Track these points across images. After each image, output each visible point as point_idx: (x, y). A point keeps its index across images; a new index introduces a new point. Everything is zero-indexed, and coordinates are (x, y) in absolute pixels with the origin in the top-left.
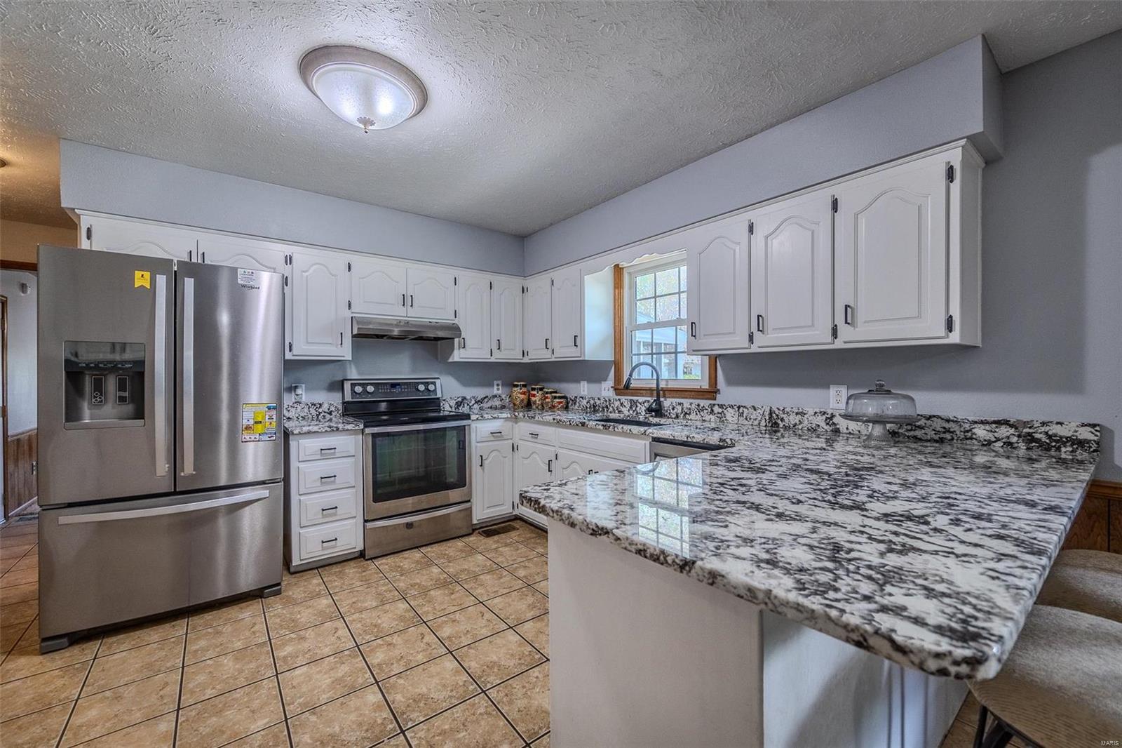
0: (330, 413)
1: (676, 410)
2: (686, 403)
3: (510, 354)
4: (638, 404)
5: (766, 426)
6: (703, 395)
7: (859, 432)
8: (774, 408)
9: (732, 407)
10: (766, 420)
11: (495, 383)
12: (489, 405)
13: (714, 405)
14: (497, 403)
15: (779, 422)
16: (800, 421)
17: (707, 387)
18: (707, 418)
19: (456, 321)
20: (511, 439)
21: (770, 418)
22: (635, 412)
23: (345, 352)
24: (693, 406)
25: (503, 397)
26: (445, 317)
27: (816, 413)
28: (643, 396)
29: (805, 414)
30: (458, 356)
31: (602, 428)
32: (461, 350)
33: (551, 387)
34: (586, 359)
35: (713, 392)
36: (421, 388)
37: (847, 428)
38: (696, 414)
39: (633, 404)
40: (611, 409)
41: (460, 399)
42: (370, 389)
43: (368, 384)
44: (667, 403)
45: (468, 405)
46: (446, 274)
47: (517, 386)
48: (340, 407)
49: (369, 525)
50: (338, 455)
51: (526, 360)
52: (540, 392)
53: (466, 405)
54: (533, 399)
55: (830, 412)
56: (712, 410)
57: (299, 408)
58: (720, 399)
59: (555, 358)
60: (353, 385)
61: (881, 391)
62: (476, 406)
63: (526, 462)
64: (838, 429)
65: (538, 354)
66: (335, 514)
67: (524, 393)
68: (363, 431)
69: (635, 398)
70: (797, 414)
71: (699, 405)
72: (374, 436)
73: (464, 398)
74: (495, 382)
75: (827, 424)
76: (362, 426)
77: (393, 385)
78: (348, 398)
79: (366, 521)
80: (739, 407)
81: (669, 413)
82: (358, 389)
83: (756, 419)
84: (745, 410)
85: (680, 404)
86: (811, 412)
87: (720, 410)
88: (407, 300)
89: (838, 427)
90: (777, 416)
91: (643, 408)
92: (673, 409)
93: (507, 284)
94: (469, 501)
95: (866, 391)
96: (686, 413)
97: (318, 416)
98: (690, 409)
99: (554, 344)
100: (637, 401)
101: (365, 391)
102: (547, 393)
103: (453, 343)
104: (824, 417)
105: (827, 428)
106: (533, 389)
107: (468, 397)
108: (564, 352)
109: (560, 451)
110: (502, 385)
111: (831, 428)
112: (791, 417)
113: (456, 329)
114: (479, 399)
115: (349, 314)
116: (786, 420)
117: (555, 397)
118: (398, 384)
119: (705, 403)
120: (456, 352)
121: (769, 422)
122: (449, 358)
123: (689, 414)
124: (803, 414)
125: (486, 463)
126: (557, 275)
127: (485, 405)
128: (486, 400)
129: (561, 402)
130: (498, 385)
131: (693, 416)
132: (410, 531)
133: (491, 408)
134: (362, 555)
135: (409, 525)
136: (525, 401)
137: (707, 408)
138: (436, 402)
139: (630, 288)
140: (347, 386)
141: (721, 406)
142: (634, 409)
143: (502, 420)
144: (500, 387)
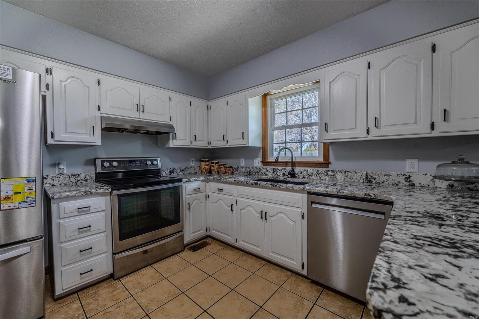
0: (86, 180)
1: (303, 174)
2: (310, 170)
3: (201, 144)
4: (278, 171)
5: (363, 182)
6: (319, 165)
7: (428, 185)
8: (369, 172)
9: (340, 172)
10: (363, 179)
12: (188, 172)
13: (328, 171)
14: (193, 171)
15: (373, 180)
16: (387, 179)
17: (323, 161)
18: (324, 178)
19: (171, 123)
20: (205, 192)
21: (366, 178)
22: (276, 175)
23: (97, 139)
24: (315, 171)
25: (196, 167)
26: (164, 120)
27: (398, 175)
28: (281, 166)
29: (390, 176)
30: (172, 143)
31: (270, 186)
32: (174, 141)
33: (222, 161)
35: (327, 164)
36: (149, 163)
37: (420, 184)
38: (317, 176)
39: (274, 171)
40: (260, 173)
41: (172, 169)
42: (115, 164)
43: (113, 161)
44: (297, 170)
45: (176, 172)
46: (165, 94)
47: (203, 161)
48: (94, 176)
49: (117, 256)
50: (91, 211)
51: (210, 147)
52: (217, 165)
53: (175, 172)
54: (213, 168)
55: (408, 174)
56: (327, 174)
57: (62, 178)
58: (331, 167)
59: (229, 145)
60: (103, 162)
61: (462, 162)
62: (181, 173)
63: (214, 205)
64: (414, 184)
65: (217, 143)
66: (91, 253)
67: (207, 165)
68: (111, 193)
69: (276, 168)
70: (385, 175)
71: (318, 171)
72: (119, 196)
73: (174, 169)
74: (191, 159)
75: (406, 181)
76: (110, 190)
77: (131, 162)
78: (99, 170)
79: (114, 254)
80: (345, 172)
81: (299, 176)
82: (107, 164)
83: (357, 179)
84: (349, 173)
85: (306, 170)
86: (394, 174)
87: (333, 174)
88: (140, 108)
89: (413, 182)
90: (371, 176)
91: (282, 173)
92: (301, 173)
93: (199, 103)
94: (182, 231)
95: (451, 162)
96: (310, 176)
97: (76, 183)
98: (312, 173)
99: (228, 137)
100: (277, 169)
101: (111, 165)
102: (221, 165)
103: (169, 136)
104: (404, 177)
105: (406, 183)
106: (213, 163)
107: (176, 168)
108: (234, 141)
109: (238, 199)
111: (408, 184)
112: (381, 177)
113: (172, 127)
114: (183, 168)
115: (99, 114)
116: (377, 179)
117: (227, 167)
118: (134, 161)
119: (322, 170)
120: (171, 142)
121: (366, 180)
122: (166, 145)
123: (312, 176)
124: (389, 175)
125: (191, 207)
126: (230, 98)
127: (186, 172)
128: (186, 169)
129: (230, 170)
130: (193, 161)
131: (314, 177)
132: (146, 255)
133: (189, 174)
134: (111, 276)
135: (145, 252)
136: (208, 170)
137: (324, 172)
138: (157, 172)
139: (271, 107)
140: (98, 162)
141: (333, 171)
142: (275, 173)
143: (200, 181)
144: (194, 162)
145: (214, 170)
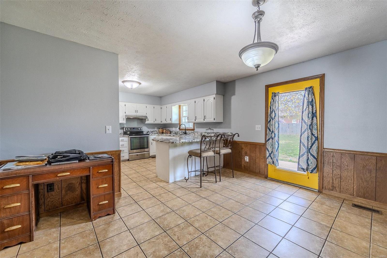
0: (121, 134)
2: (190, 131)
3: (158, 122)
11: (155, 128)
12: (154, 133)
17: (193, 129)
19: (146, 115)
22: (182, 134)
23: (124, 122)
25: (157, 131)
26: (144, 114)
28: (183, 130)
30: (147, 122)
32: (148, 121)
33: (168, 129)
34: (173, 123)
36: (139, 129)
42: (129, 129)
43: (128, 128)
44: (187, 132)
46: (144, 106)
47: (160, 129)
48: (123, 133)
49: (130, 154)
50: (124, 141)
51: (162, 123)
54: (164, 131)
59: (167, 123)
60: (126, 128)
61: (210, 129)
62: (150, 133)
65: (164, 122)
66: (124, 152)
67: (162, 130)
68: (128, 137)
72: (130, 137)
73: (148, 131)
76: (128, 136)
77: (134, 128)
78: (125, 131)
79: (129, 154)
80: (197, 132)
81: (187, 134)
82: (127, 129)
88: (136, 111)
93: (158, 107)
94: (149, 151)
99: (167, 120)
101: (128, 129)
102: (166, 130)
103: (146, 120)
106: (164, 129)
107: (149, 131)
108: (169, 122)
110: (157, 128)
113: (146, 117)
114: (152, 131)
115: (125, 114)
117: (168, 131)
118: (135, 128)
119: (192, 131)
120: (146, 121)
122: (145, 123)
123: (190, 134)
125: (152, 144)
126: (168, 106)
127: (153, 133)
132: (137, 156)
134: (128, 160)
135: (137, 155)
136: (162, 132)
138: (142, 132)
139: (182, 109)
140: (124, 128)
141: (195, 132)
143: (156, 135)
144: (156, 129)
145: (164, 132)
